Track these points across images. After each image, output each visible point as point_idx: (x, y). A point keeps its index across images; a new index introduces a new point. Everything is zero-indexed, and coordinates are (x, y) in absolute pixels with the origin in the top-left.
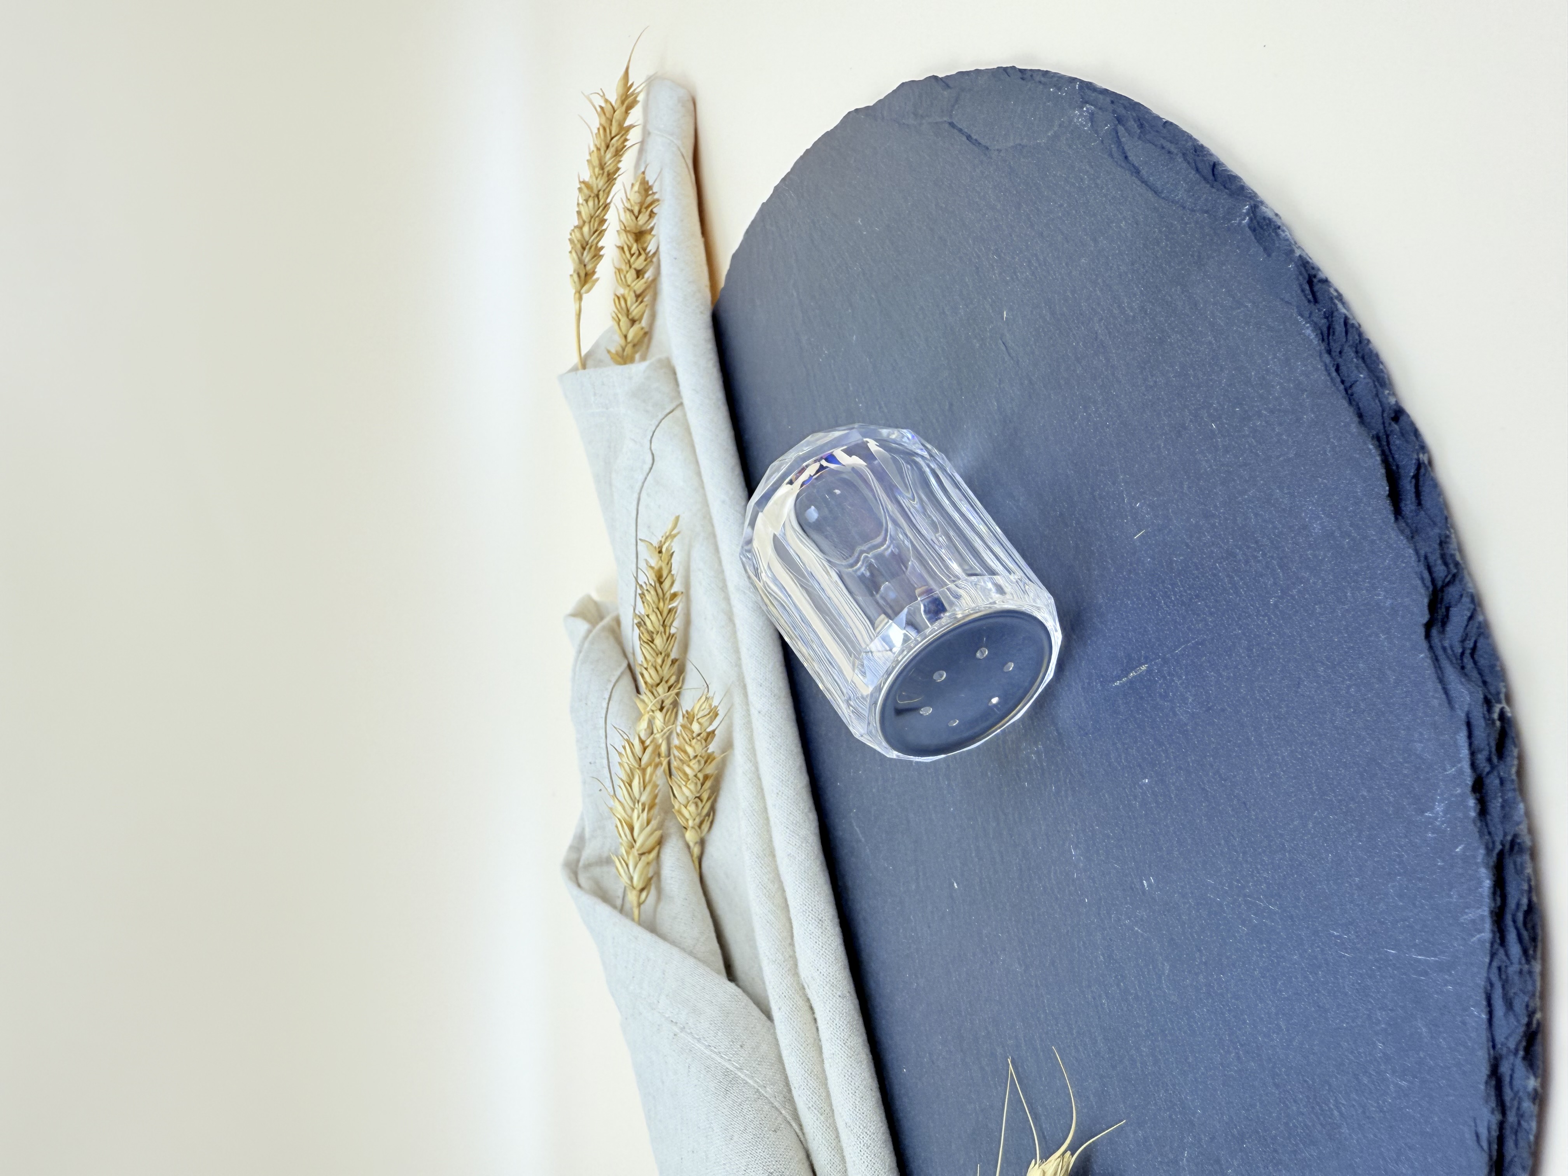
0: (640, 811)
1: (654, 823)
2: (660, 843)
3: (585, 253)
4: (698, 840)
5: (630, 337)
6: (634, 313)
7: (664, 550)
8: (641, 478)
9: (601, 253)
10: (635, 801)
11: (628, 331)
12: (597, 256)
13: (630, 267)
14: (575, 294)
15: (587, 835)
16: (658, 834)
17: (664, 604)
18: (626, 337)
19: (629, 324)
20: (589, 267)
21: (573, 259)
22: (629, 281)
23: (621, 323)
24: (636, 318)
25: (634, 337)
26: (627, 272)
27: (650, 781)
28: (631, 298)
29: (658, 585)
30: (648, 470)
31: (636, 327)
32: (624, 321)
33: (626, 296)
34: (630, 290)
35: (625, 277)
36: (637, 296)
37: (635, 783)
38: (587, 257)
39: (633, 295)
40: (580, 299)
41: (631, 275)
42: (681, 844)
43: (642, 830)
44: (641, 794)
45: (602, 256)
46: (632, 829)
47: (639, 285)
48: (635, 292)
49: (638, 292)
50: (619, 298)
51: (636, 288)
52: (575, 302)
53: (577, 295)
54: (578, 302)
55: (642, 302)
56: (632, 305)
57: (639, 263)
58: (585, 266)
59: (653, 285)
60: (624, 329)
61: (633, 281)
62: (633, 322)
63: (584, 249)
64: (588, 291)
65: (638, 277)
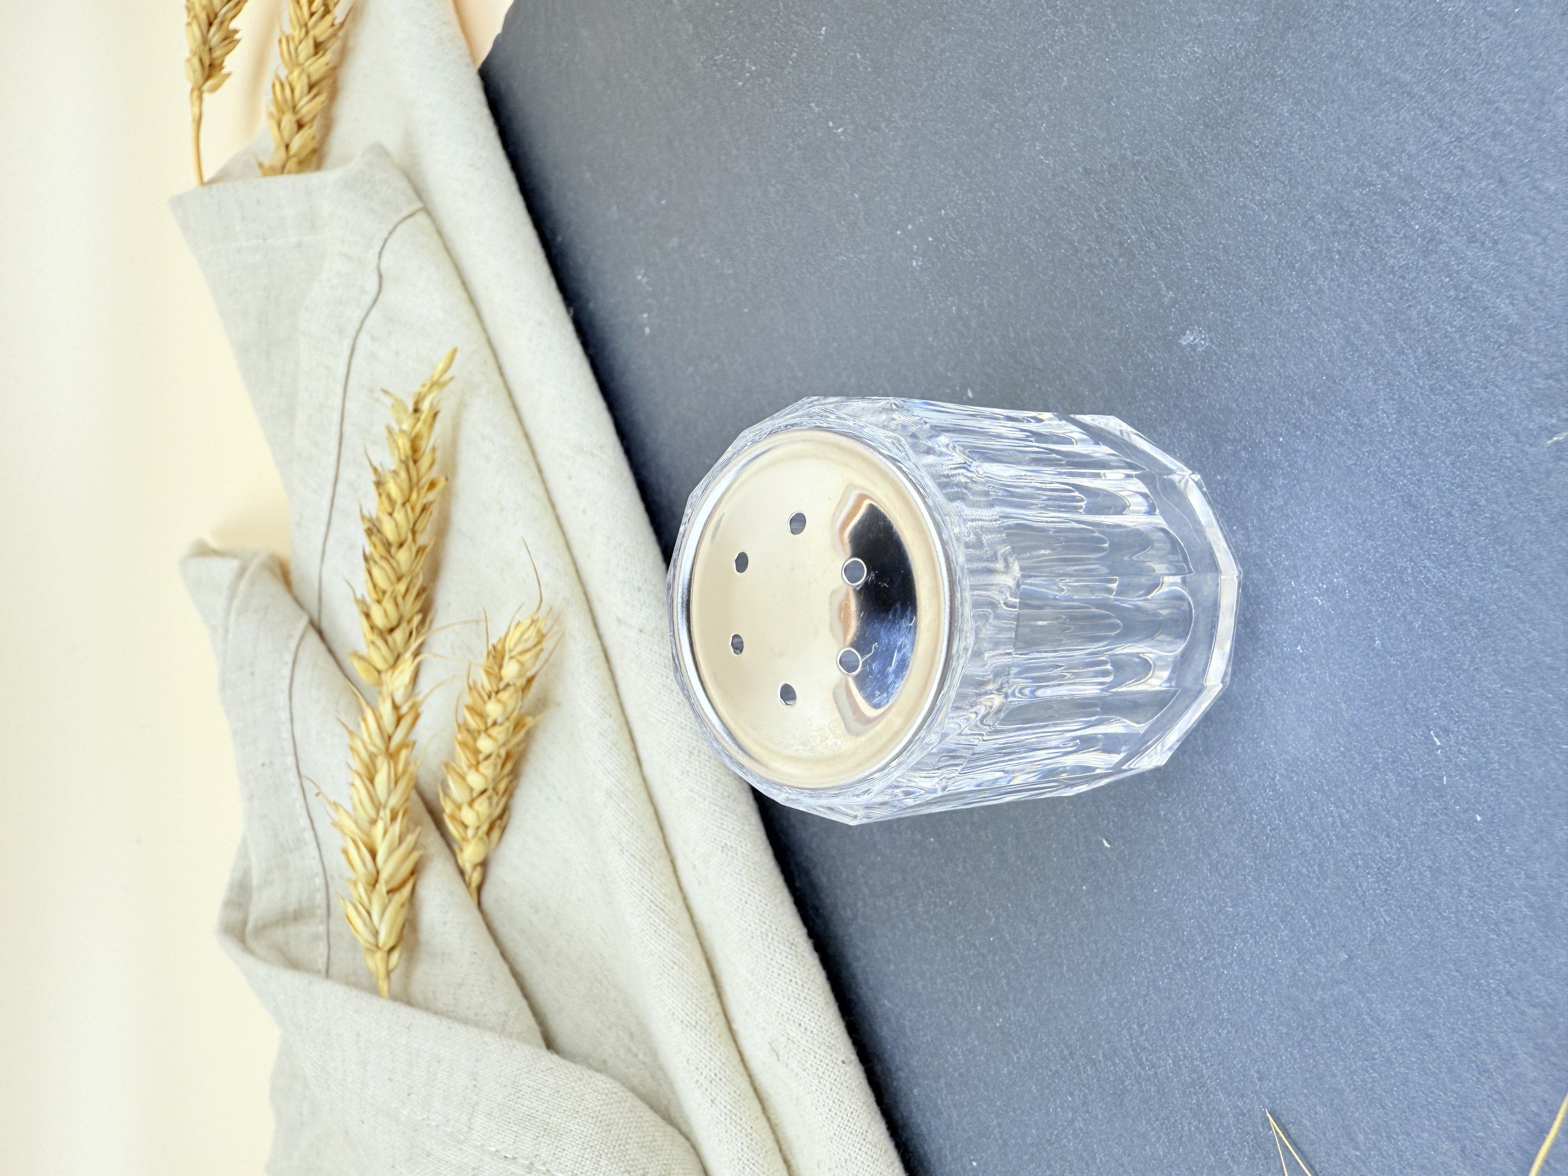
0: (388, 821)
1: (410, 839)
2: (414, 872)
3: (213, 29)
4: (478, 859)
5: (295, 147)
6: (304, 111)
7: (425, 406)
8: (359, 314)
9: (237, 36)
10: (378, 806)
11: (291, 138)
12: (230, 39)
13: (307, 33)
14: (192, 91)
15: (255, 880)
16: (415, 856)
17: (419, 494)
18: (287, 146)
19: (295, 127)
20: (217, 53)
21: (193, 36)
22: (302, 56)
23: (283, 124)
24: (306, 120)
25: (302, 147)
26: (300, 42)
27: (405, 772)
28: (300, 86)
29: (411, 464)
30: (370, 303)
31: (306, 133)
32: (288, 120)
33: (294, 83)
34: (303, 71)
35: (296, 49)
36: (311, 87)
37: (381, 779)
38: (215, 36)
39: (305, 80)
40: (200, 98)
41: (306, 48)
42: (451, 870)
43: (391, 852)
44: (389, 793)
45: (238, 41)
46: (373, 854)
47: (318, 66)
48: (309, 77)
49: (314, 78)
50: (282, 85)
51: (312, 69)
52: (193, 104)
53: (196, 93)
54: (197, 103)
55: (315, 96)
56: (301, 99)
57: (321, 30)
58: (210, 49)
59: (333, 75)
60: (286, 133)
61: (307, 59)
62: (300, 126)
63: (210, 24)
64: (214, 89)
65: (316, 53)
